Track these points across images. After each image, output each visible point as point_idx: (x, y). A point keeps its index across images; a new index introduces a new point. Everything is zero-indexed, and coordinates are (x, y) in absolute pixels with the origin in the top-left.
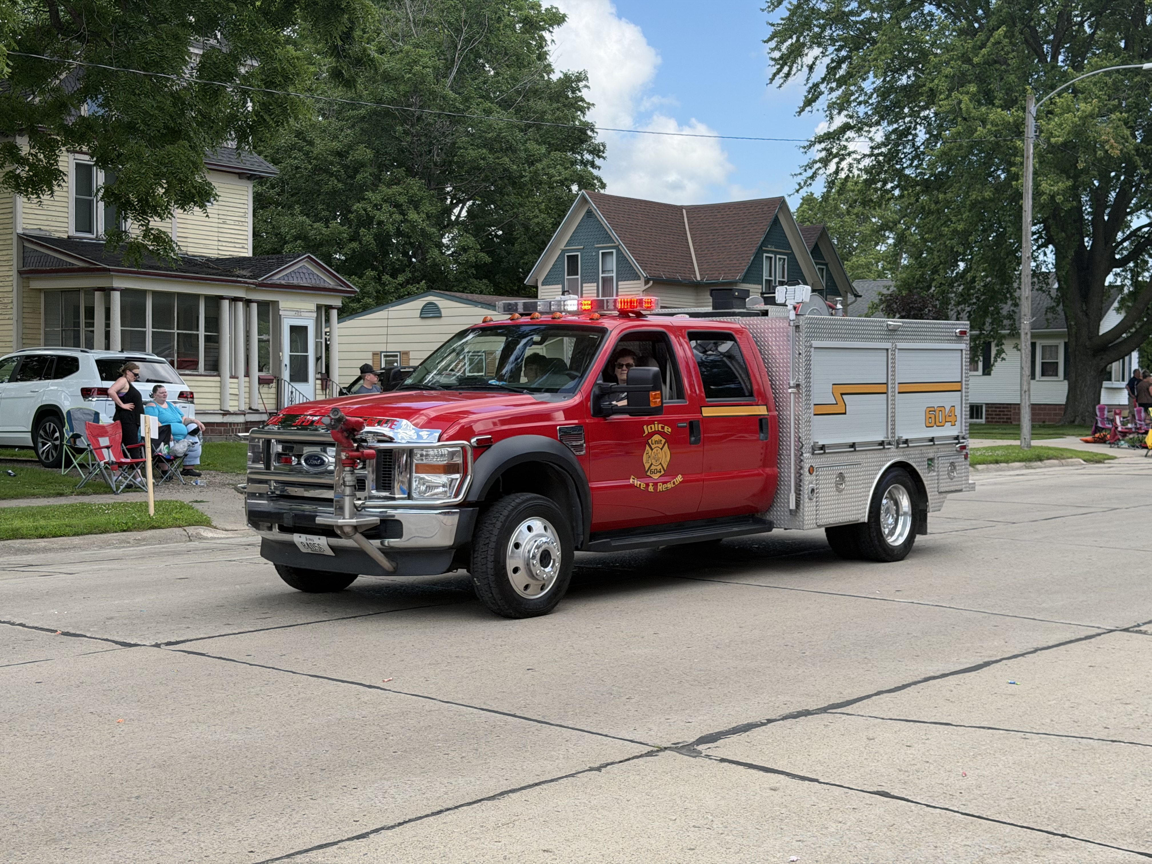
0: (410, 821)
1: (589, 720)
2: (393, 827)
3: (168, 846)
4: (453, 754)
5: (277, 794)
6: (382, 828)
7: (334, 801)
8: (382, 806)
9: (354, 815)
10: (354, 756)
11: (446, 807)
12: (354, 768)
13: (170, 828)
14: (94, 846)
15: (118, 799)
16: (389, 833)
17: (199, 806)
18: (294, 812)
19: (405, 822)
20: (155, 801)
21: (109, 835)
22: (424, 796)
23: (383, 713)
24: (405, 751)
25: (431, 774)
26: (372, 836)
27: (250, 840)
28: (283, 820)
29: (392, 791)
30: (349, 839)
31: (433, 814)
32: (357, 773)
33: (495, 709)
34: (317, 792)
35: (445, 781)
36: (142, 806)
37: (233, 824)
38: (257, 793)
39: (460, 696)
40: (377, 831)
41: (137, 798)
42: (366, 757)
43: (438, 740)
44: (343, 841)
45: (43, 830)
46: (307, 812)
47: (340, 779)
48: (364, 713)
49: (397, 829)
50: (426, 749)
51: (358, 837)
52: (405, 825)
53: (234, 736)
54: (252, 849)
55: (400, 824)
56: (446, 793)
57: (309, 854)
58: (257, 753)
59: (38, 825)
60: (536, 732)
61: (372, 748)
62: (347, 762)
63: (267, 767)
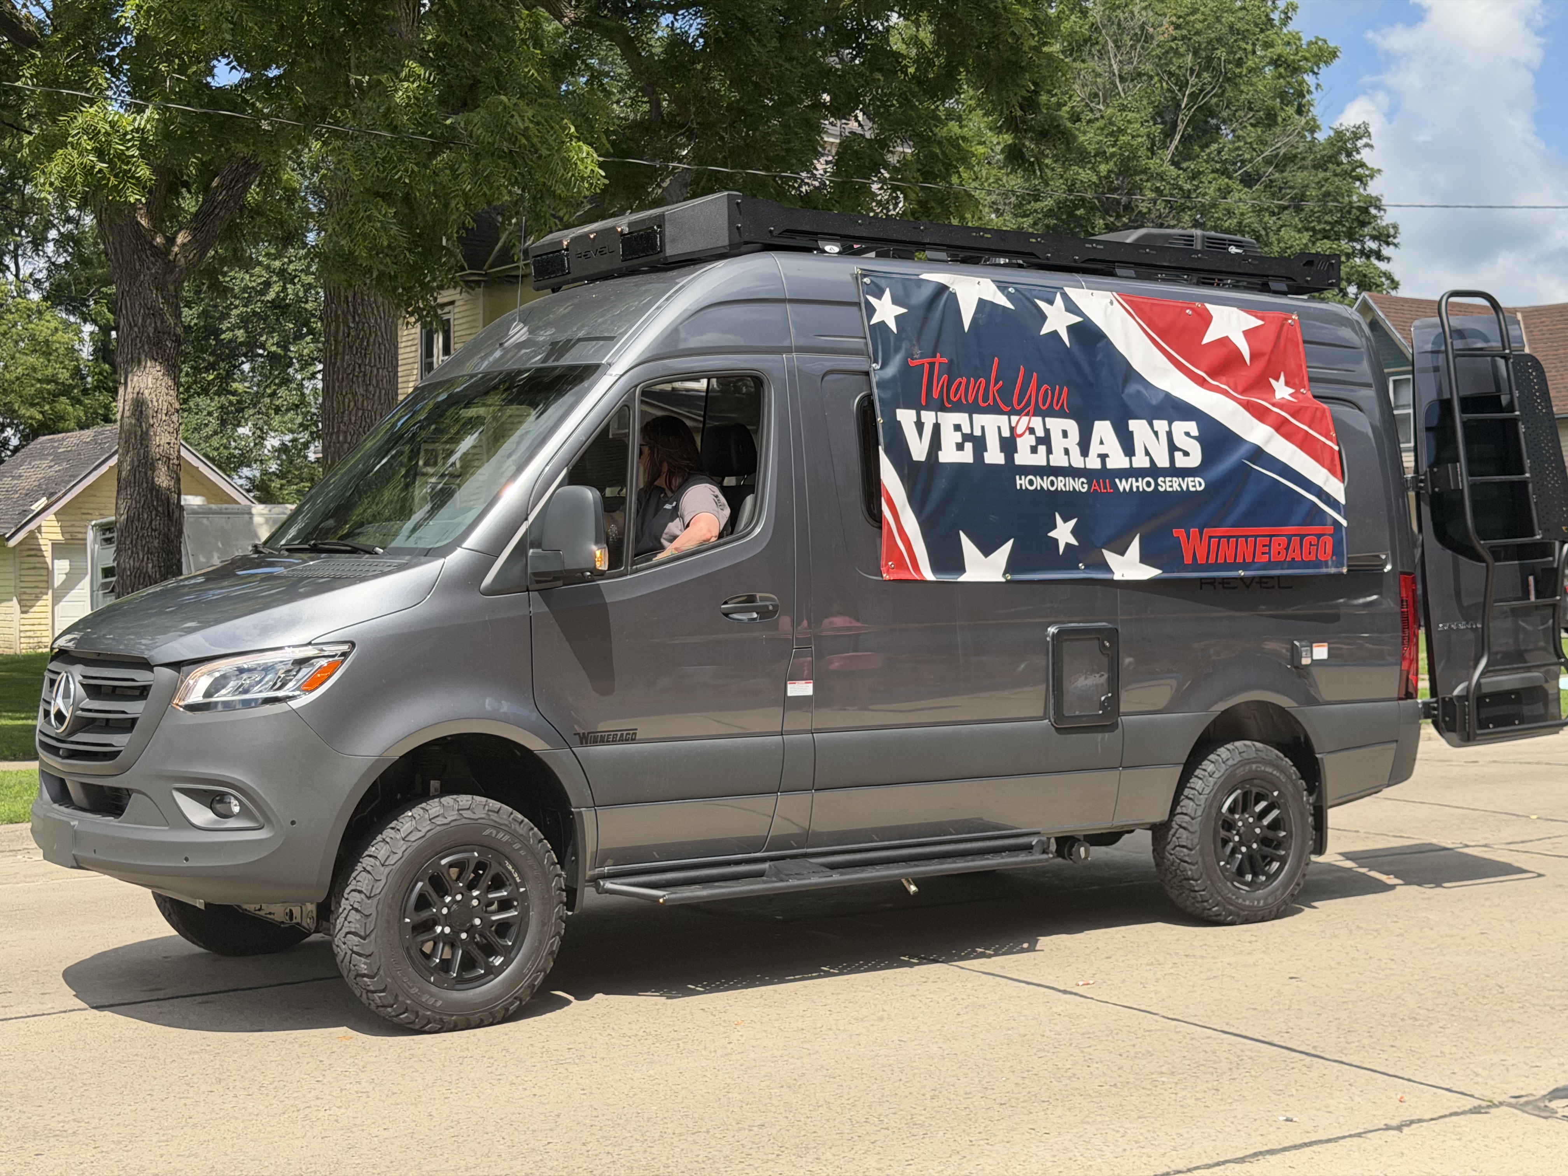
1: (1385, 1056)
4: (1184, 1093)
7: (1018, 1148)
10: (1044, 1088)
12: (1045, 1105)
15: (737, 1127)
17: (839, 1142)
20: (783, 1132)
23: (1083, 1030)
24: (1115, 1086)
29: (1098, 1140)
32: (1049, 1112)
33: (1244, 1034)
35: (1173, 1132)
36: (766, 1139)
39: (1191, 1011)
41: (761, 1126)
42: (1061, 1091)
43: (1162, 1072)
47: (1026, 1118)
48: (1057, 1028)
50: (1144, 1084)
53: (884, 1051)
58: (915, 1075)
60: (1305, 1069)
61: (1069, 1078)
62: (1035, 1095)
63: (928, 1096)
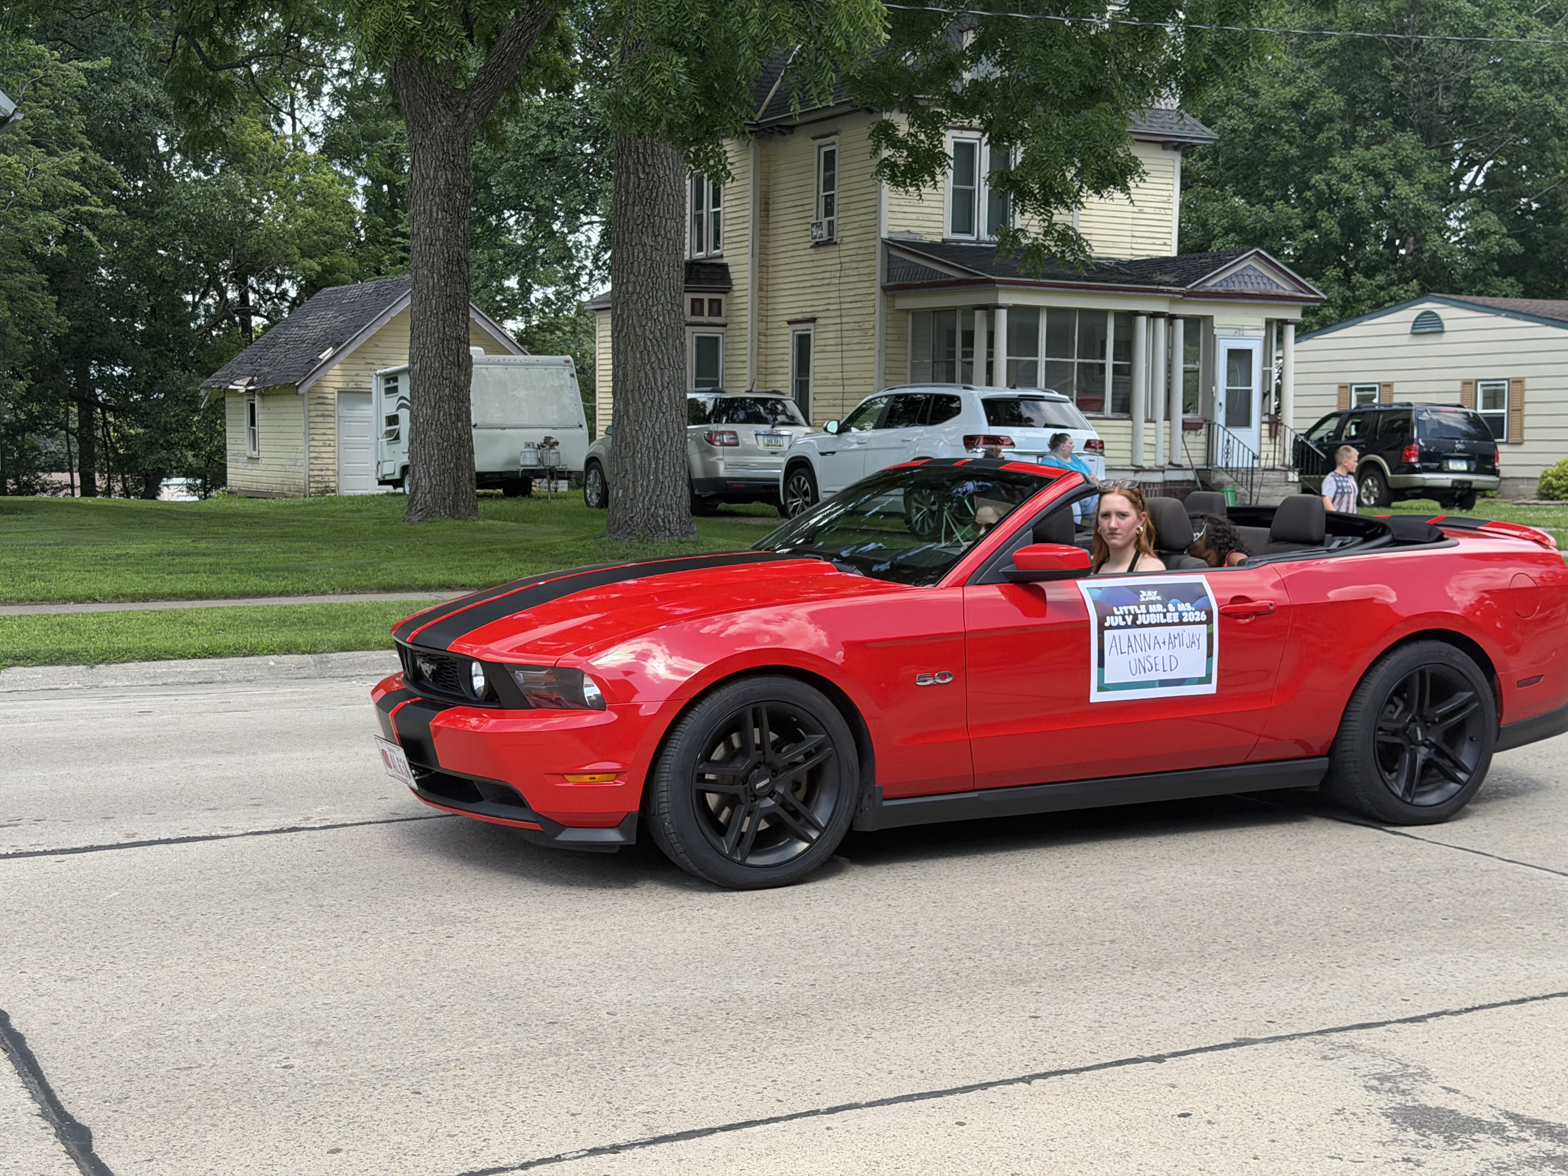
0: (1481, 1007)
2: (1459, 1013)
3: (1161, 1002)
5: (1290, 956)
6: (1444, 1013)
7: (1370, 971)
8: (1438, 985)
9: (1401, 993)
10: (1387, 919)
11: (1532, 995)
12: (1391, 934)
13: (1160, 983)
14: (1071, 992)
15: (1088, 941)
16: (1455, 1019)
17: (1191, 959)
18: (1318, 980)
19: (1474, 1009)
20: (1134, 948)
21: (1086, 983)
22: (1498, 978)
23: (1418, 868)
24: (1459, 919)
25: (1503, 951)
26: (1430, 1020)
27: (1265, 1008)
28: (1306, 988)
29: (1451, 967)
30: (1399, 1021)
31: (1513, 1002)
32: (1396, 940)
34: (1345, 959)
35: (1525, 962)
36: (1119, 953)
37: (1240, 987)
38: (1265, 953)
39: (1528, 854)
40: (1436, 1015)
41: (1112, 942)
42: (1405, 922)
43: (1504, 909)
44: (1390, 1022)
45: (1005, 968)
46: (1334, 981)
47: (1373, 945)
48: (1392, 865)
49: (1464, 1015)
50: (1488, 919)
51: (1412, 1020)
52: (1475, 1012)
53: (1220, 880)
54: (1271, 1019)
55: (1467, 1010)
56: (1529, 978)
57: (1348, 1033)
58: (1255, 902)
59: (999, 962)
61: (1411, 911)
62: (1380, 925)
63: (1271, 921)
